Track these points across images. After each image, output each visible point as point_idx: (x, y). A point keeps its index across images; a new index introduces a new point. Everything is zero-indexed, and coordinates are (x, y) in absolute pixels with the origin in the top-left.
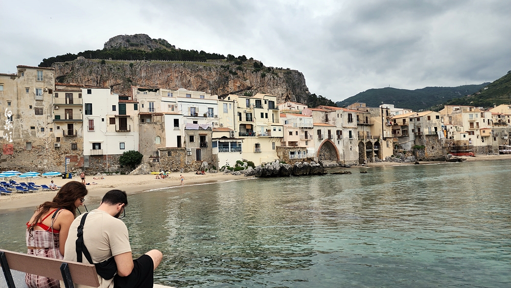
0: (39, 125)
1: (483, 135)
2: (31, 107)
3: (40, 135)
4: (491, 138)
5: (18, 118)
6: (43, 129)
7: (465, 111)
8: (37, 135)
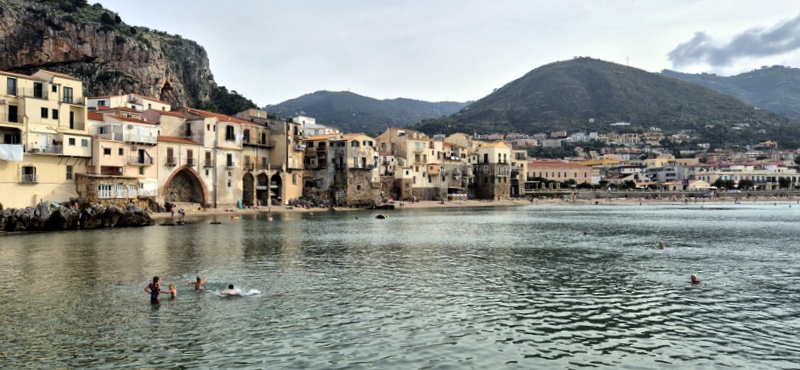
1: (431, 172)
4: (439, 178)
7: (411, 137)
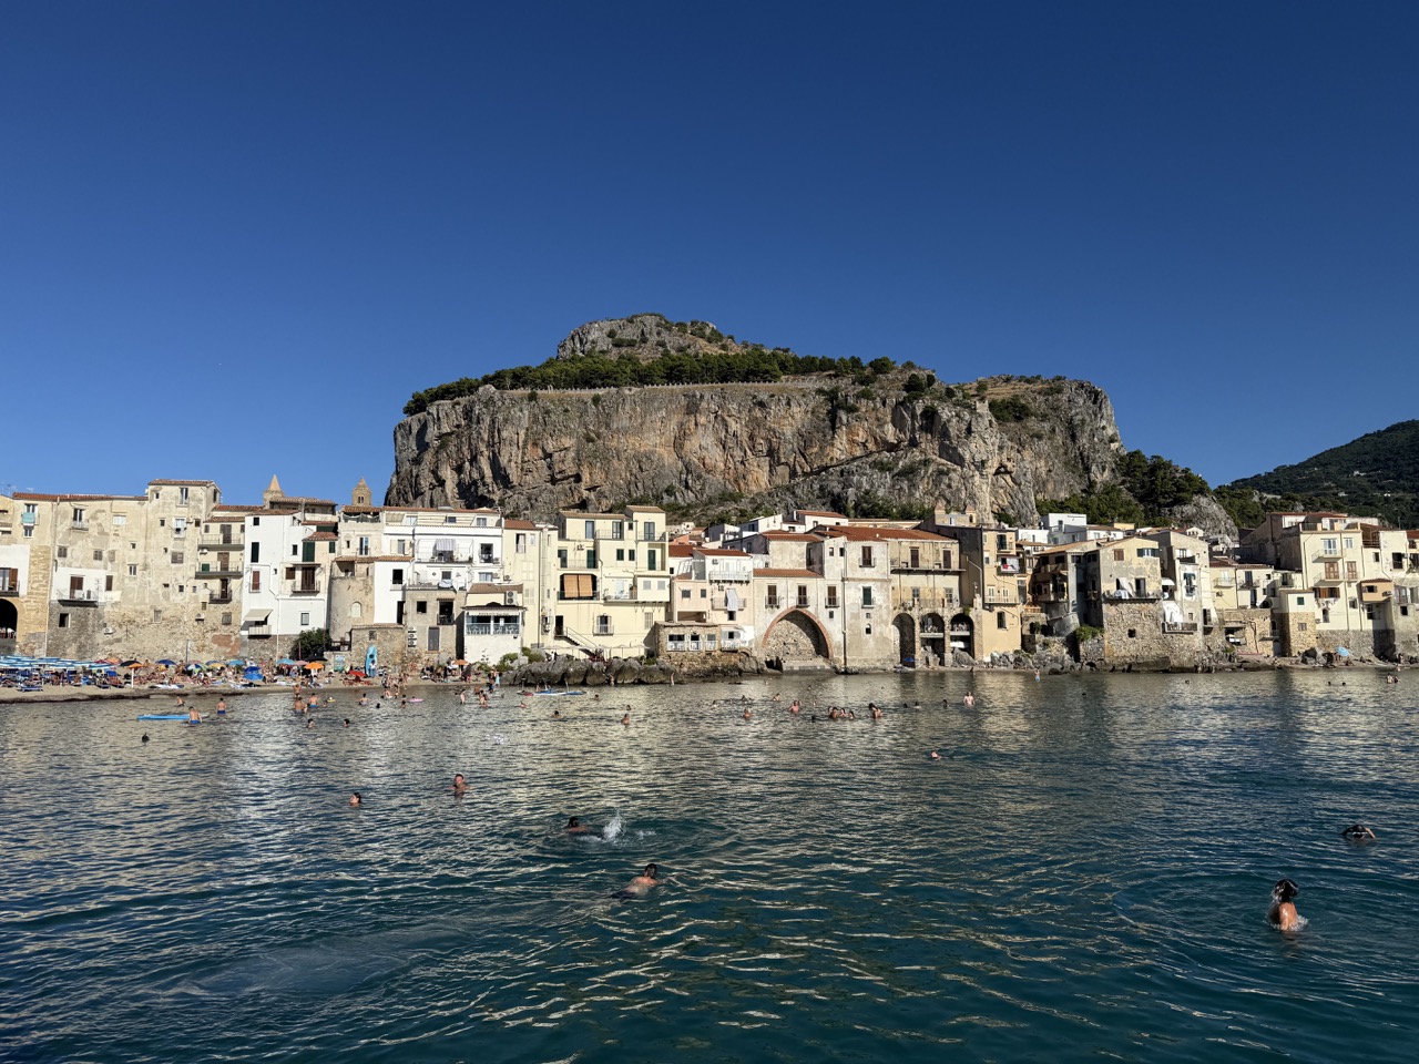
0: (176, 580)
1: (1370, 597)
2: (166, 550)
3: (177, 598)
4: (1392, 609)
5: (145, 570)
6: (181, 588)
8: (172, 597)
